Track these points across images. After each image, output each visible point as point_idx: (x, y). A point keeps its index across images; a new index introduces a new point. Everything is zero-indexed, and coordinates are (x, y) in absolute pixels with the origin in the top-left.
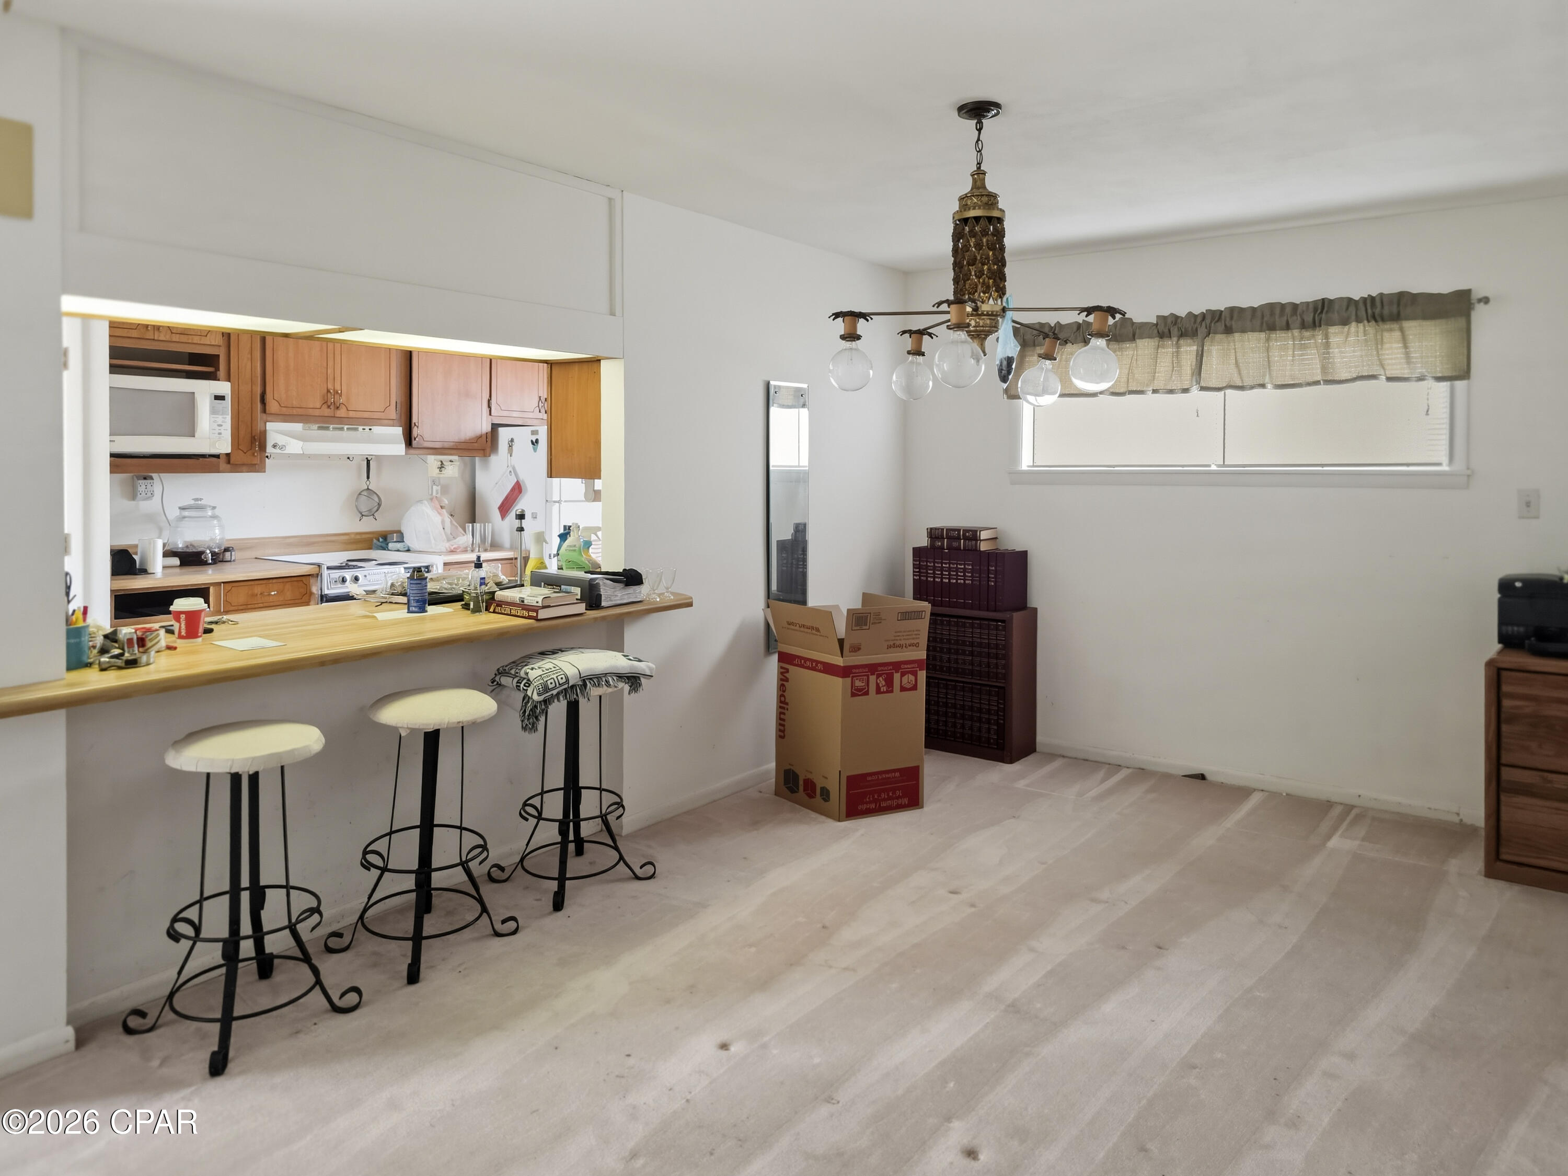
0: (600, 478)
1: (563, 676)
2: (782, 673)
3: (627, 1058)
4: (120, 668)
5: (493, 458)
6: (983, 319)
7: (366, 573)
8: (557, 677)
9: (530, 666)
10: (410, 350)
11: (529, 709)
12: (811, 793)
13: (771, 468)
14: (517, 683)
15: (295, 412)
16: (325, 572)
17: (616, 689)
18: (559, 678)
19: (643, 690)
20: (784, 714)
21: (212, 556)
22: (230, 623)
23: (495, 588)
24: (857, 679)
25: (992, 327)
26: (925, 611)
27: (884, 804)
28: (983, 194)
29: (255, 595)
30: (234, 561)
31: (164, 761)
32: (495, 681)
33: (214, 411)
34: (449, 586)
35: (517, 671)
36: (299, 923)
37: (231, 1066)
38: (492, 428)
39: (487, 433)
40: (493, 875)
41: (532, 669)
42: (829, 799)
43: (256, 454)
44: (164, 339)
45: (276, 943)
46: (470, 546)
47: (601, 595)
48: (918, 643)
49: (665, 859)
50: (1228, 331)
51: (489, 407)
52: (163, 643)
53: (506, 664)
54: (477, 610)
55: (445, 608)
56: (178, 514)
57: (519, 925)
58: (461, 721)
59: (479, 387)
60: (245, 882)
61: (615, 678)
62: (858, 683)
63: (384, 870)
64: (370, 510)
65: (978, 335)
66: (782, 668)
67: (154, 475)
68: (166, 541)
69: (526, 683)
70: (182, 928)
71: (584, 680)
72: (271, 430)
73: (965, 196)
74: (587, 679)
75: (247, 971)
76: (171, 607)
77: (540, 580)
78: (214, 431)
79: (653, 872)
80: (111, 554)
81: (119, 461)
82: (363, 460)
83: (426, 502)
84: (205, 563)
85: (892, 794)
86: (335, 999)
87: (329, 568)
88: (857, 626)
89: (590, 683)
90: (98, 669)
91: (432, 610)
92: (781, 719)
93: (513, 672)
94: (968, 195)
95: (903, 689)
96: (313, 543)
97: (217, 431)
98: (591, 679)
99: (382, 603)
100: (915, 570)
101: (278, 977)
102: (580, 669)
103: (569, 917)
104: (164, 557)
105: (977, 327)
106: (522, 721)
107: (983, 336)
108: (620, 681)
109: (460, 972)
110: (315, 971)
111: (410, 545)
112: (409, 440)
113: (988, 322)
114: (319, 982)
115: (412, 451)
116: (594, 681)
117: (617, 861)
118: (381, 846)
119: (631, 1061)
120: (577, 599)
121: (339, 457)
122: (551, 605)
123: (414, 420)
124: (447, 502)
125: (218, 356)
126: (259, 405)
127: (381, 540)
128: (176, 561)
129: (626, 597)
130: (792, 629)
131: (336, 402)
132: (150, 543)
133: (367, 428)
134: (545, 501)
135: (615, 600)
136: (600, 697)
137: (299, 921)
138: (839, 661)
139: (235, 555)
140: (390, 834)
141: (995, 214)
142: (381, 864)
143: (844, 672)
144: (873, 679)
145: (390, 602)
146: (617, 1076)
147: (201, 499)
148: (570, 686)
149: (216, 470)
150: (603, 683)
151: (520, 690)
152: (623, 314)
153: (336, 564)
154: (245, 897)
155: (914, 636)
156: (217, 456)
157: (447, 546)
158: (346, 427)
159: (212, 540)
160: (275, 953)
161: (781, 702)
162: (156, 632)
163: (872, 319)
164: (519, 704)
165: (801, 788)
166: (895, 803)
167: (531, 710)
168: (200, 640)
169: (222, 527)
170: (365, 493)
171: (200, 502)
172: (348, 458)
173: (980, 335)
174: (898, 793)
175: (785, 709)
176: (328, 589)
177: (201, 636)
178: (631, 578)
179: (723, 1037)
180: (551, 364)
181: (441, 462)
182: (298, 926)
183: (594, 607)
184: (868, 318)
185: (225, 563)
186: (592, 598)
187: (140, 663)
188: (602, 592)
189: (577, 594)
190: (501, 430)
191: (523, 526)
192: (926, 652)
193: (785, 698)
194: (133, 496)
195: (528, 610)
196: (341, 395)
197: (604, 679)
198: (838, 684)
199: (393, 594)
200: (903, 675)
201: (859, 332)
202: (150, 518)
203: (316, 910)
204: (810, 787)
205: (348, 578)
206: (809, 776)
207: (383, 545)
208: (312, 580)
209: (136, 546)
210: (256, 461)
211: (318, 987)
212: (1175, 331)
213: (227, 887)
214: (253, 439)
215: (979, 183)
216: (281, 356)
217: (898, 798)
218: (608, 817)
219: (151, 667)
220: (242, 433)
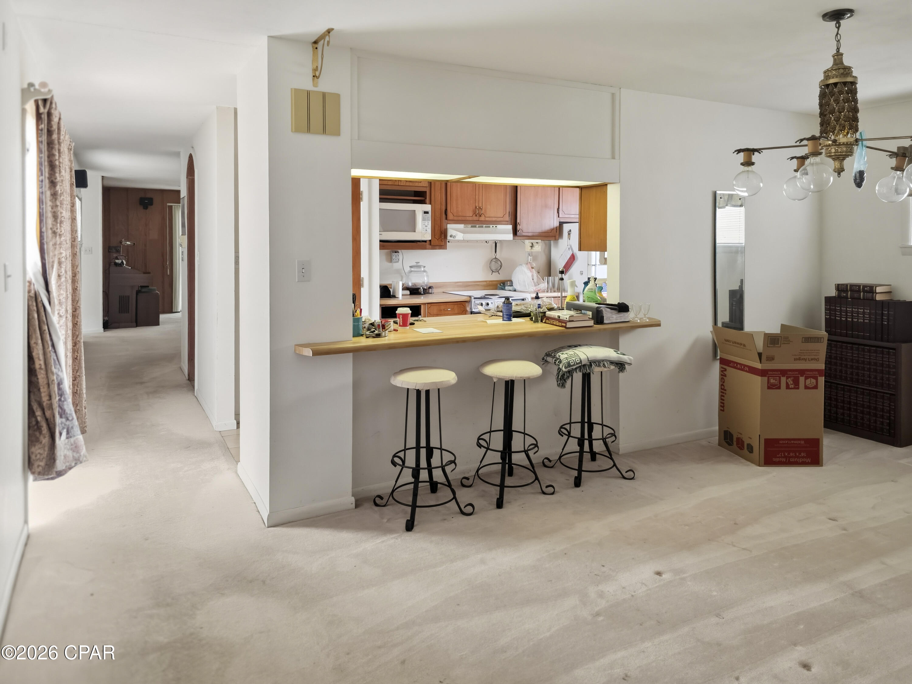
0: (606, 251)
1: (578, 359)
2: (722, 371)
3: (602, 567)
4: (374, 337)
5: (560, 241)
6: (841, 147)
7: (492, 301)
8: (575, 359)
9: (561, 353)
10: (516, 185)
11: (561, 375)
12: (741, 447)
13: (717, 245)
14: (555, 360)
15: (460, 218)
16: (473, 300)
17: (608, 369)
18: (576, 360)
19: (626, 371)
20: (724, 396)
21: (423, 290)
22: (423, 321)
23: (546, 310)
24: (772, 378)
25: (848, 152)
26: (823, 338)
27: (792, 460)
28: (840, 68)
29: (441, 310)
30: (433, 293)
31: (390, 381)
32: (544, 359)
33: (424, 219)
34: (525, 308)
35: (555, 355)
36: (446, 466)
37: (415, 528)
38: (559, 224)
39: (556, 227)
40: (546, 464)
41: (562, 354)
42: (753, 451)
43: (442, 240)
44: (403, 185)
45: (438, 475)
46: (546, 289)
47: (603, 316)
48: (819, 358)
49: (641, 470)
51: (558, 212)
52: (392, 328)
53: (551, 350)
54: (536, 321)
55: (521, 320)
56: (409, 270)
57: (555, 490)
58: (522, 376)
59: (553, 202)
60: (423, 443)
61: (608, 363)
62: (772, 381)
63: (488, 449)
64: (496, 269)
65: (838, 158)
66: (722, 368)
67: (399, 251)
68: (404, 283)
69: (559, 361)
70: (397, 460)
71: (590, 362)
72: (450, 228)
73: (827, 71)
74: (592, 362)
75: (424, 487)
76: (396, 311)
77: (570, 307)
78: (424, 229)
79: (633, 477)
80: (380, 288)
81: (384, 244)
82: (494, 243)
83: (524, 265)
84: (419, 294)
85: (799, 454)
86: (462, 507)
87: (475, 298)
88: (771, 344)
89: (594, 364)
90: (365, 337)
91: (515, 320)
92: (722, 399)
93: (553, 355)
94: (829, 70)
95: (806, 387)
96: (469, 286)
97: (425, 229)
98: (595, 362)
99: (492, 315)
100: (826, 312)
101: (439, 494)
102: (588, 356)
103: (583, 491)
104: (402, 290)
105: (836, 153)
106: (557, 382)
107: (841, 158)
108: (611, 365)
109: (523, 507)
110: (454, 492)
111: (515, 288)
112: (515, 232)
113: (845, 149)
114: (455, 498)
115: (516, 238)
116: (596, 364)
117: (612, 466)
118: (486, 437)
119: (604, 569)
120: (589, 318)
121: (481, 241)
122: (574, 320)
123: (518, 221)
124: (535, 265)
125: (426, 192)
126: (444, 215)
127: (502, 284)
128: (408, 292)
129: (619, 318)
130: (728, 344)
131: (479, 213)
132: (397, 283)
133: (494, 226)
134: (587, 265)
135: (612, 320)
136: (602, 372)
137: (446, 465)
138: (759, 366)
139: (434, 290)
140: (490, 432)
141: (849, 79)
142: (486, 445)
143: (762, 373)
144: (783, 379)
145: (497, 316)
146: (595, 575)
147: (419, 263)
148: (582, 365)
149: (425, 248)
150: (601, 365)
151: (556, 365)
152: (620, 158)
153: (479, 296)
154: (423, 452)
155: (815, 354)
156: (425, 241)
157: (534, 289)
158: (484, 226)
159: (424, 282)
160: (438, 482)
161: (721, 389)
162: (389, 323)
163: (762, 152)
164: (555, 372)
165: (735, 443)
166: (801, 460)
167: (562, 376)
168: (408, 327)
169: (427, 276)
170: (494, 260)
171: (418, 264)
172: (486, 242)
173: (840, 157)
174: (802, 454)
175: (724, 394)
176: (474, 309)
177: (408, 326)
178: (622, 308)
179: (659, 568)
180: (581, 188)
181: (532, 243)
182: (445, 467)
183: (599, 323)
184: (759, 151)
185: (429, 294)
186: (598, 318)
187: (382, 336)
188: (604, 315)
189: (590, 316)
190: (565, 225)
191: (563, 277)
192: (824, 365)
193: (724, 387)
194: (391, 260)
195: (562, 322)
196: (482, 209)
197: (602, 363)
198: (758, 380)
199: (498, 311)
200: (806, 378)
201: (753, 161)
202: (398, 272)
203: (454, 462)
204: (740, 443)
205: (484, 304)
206: (739, 436)
207: (503, 288)
208: (467, 304)
209: (391, 285)
210: (443, 244)
211: (454, 500)
213: (414, 446)
214: (441, 233)
215: (838, 62)
216: (455, 191)
217: (803, 457)
218: (607, 440)
219: (386, 338)
220: (437, 228)
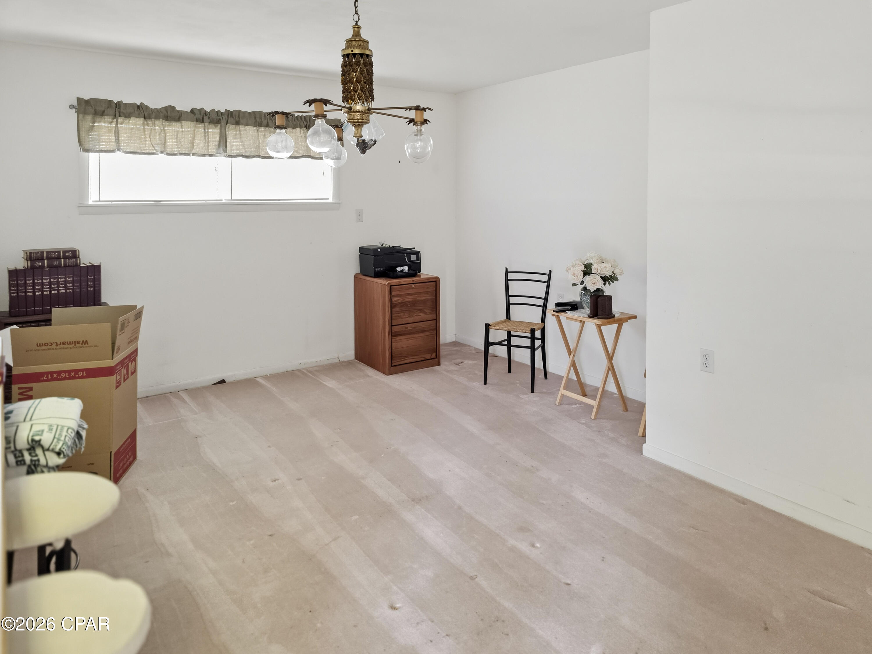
25: (365, 120)
27: (125, 467)
50: (238, 123)
88: (121, 331)
100: (11, 288)
107: (357, 125)
113: (361, 117)
130: (44, 350)
144: (122, 371)
155: (137, 332)
166: (129, 461)
173: (360, 124)
174: (130, 454)
212: (206, 119)
217: (130, 457)
